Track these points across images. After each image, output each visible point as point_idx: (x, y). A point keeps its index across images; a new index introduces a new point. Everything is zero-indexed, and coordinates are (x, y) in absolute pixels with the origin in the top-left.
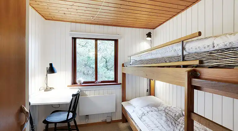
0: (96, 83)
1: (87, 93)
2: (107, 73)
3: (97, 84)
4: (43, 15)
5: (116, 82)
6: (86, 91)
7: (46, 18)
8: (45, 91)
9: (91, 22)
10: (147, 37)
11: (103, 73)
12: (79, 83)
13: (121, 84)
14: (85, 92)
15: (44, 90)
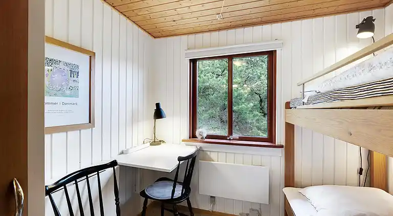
0: (230, 139)
1: (213, 156)
2: (262, 122)
3: (231, 142)
4: (150, 31)
5: (272, 142)
6: (210, 151)
7: (154, 34)
8: (151, 145)
9: (219, 26)
10: (359, 32)
11: (254, 121)
12: (199, 138)
13: (281, 147)
14: (209, 153)
15: (149, 143)
